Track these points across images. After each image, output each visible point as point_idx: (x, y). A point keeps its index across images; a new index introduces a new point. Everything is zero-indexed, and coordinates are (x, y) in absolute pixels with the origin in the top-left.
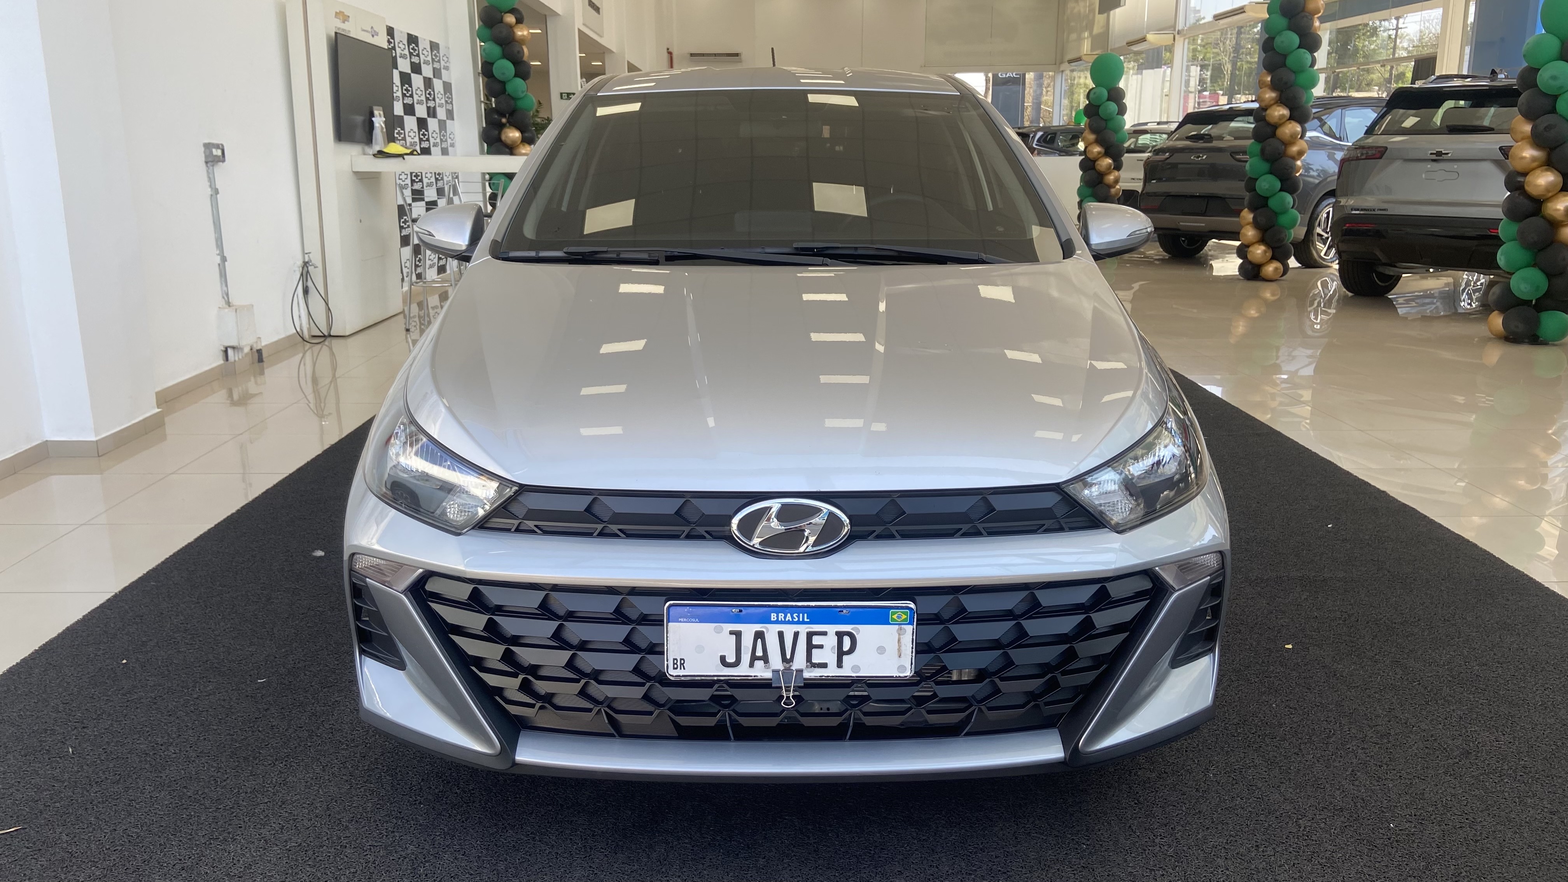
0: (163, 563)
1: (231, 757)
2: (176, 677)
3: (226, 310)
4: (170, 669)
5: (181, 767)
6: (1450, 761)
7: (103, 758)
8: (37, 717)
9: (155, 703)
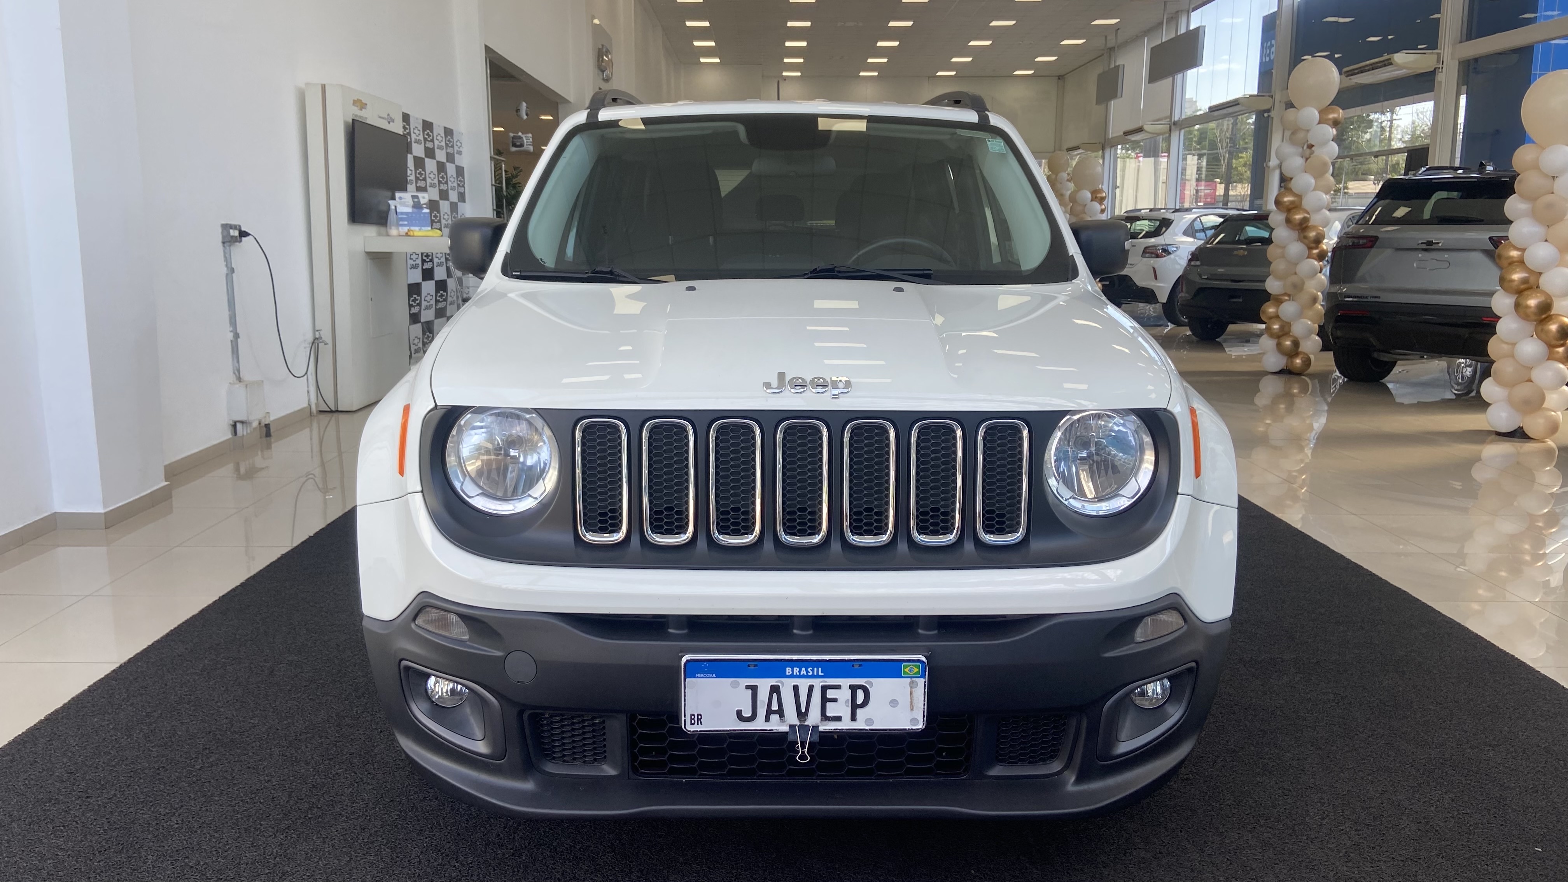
0: (167, 635)
1: (233, 828)
2: (179, 748)
3: (237, 386)
4: (174, 740)
5: (183, 838)
6: (1443, 843)
7: (106, 828)
8: (41, 787)
9: (158, 774)
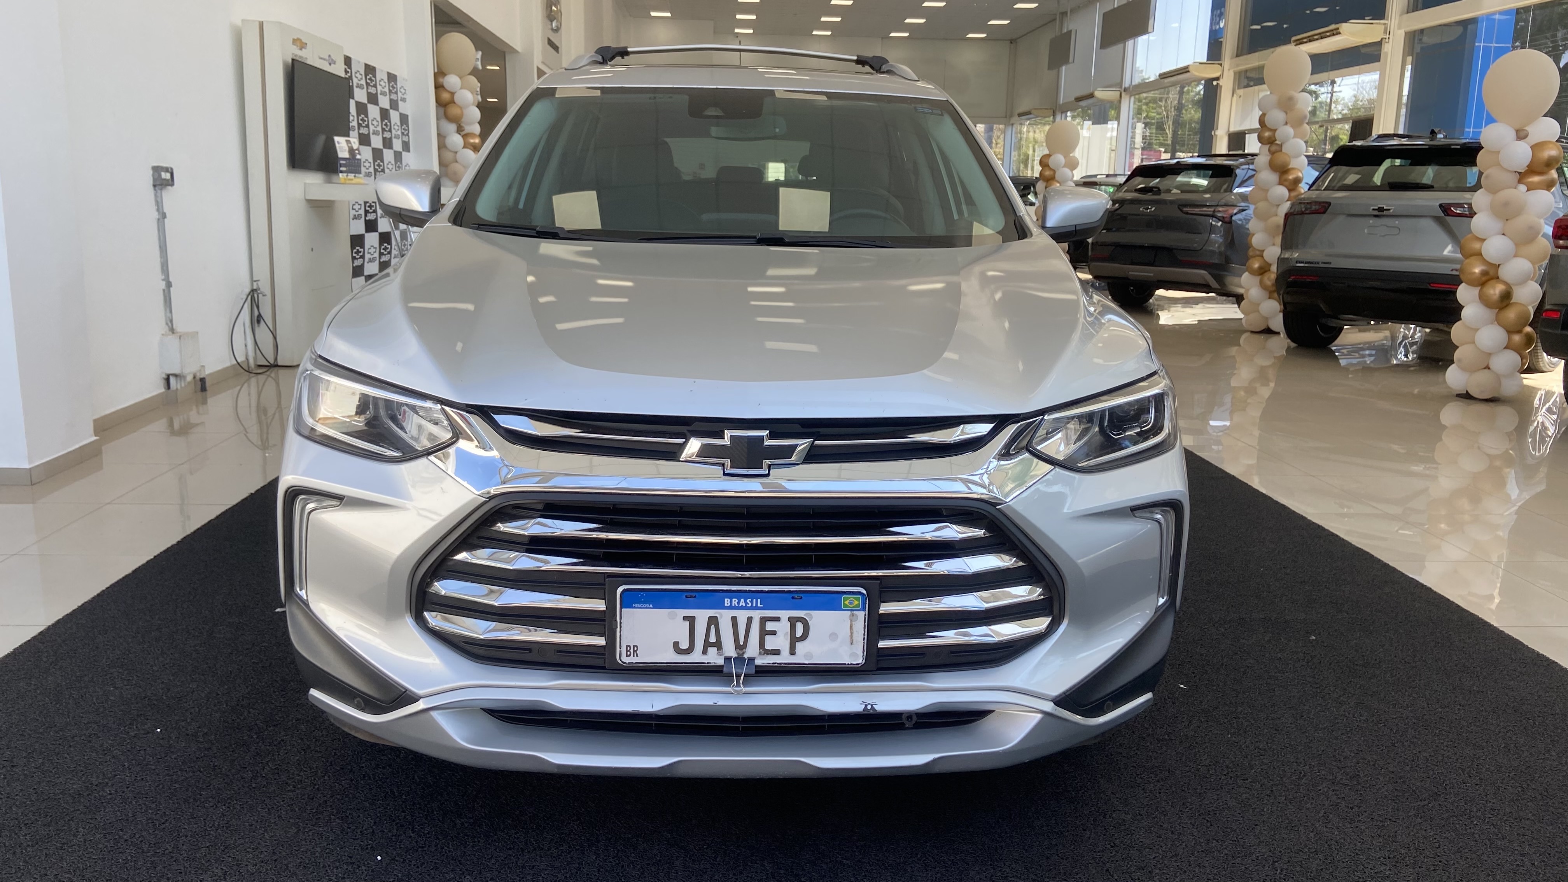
0: (99, 595)
1: (170, 799)
2: (112, 714)
3: (169, 338)
4: (106, 706)
5: (117, 809)
9: (90, 742)
